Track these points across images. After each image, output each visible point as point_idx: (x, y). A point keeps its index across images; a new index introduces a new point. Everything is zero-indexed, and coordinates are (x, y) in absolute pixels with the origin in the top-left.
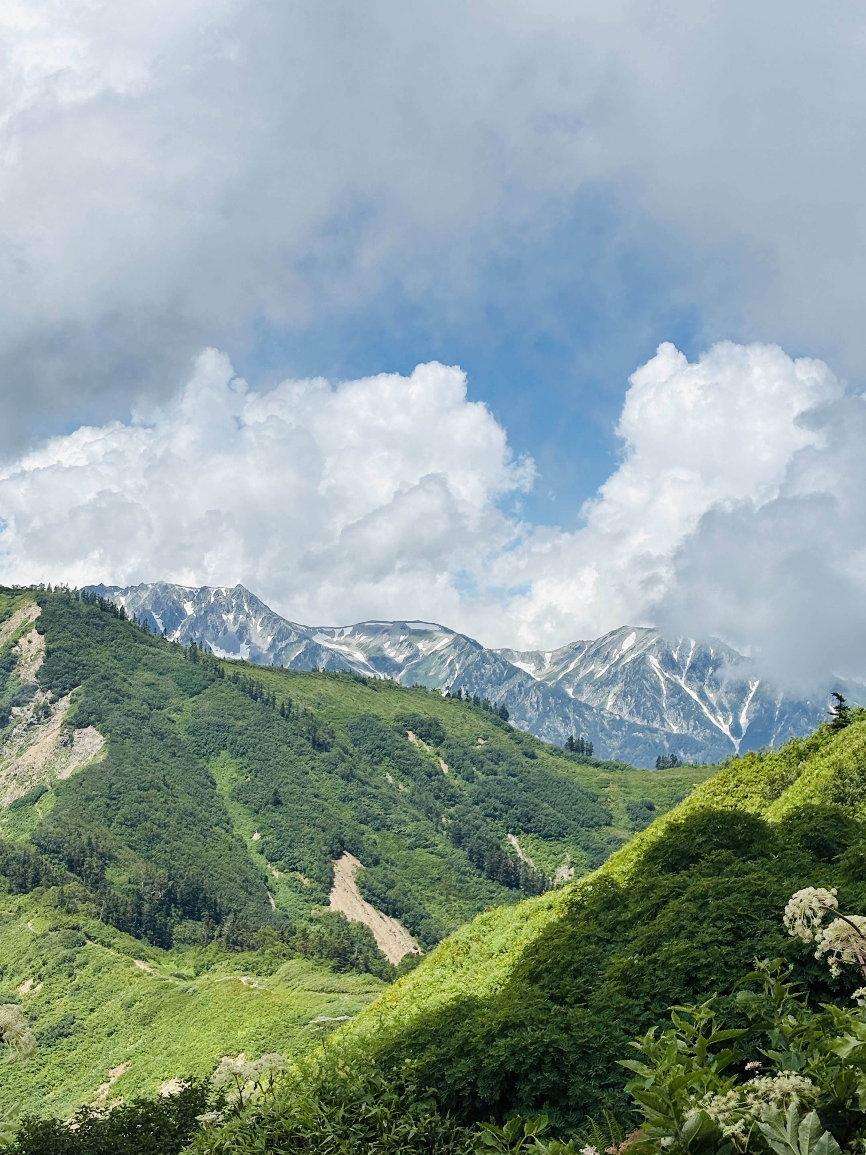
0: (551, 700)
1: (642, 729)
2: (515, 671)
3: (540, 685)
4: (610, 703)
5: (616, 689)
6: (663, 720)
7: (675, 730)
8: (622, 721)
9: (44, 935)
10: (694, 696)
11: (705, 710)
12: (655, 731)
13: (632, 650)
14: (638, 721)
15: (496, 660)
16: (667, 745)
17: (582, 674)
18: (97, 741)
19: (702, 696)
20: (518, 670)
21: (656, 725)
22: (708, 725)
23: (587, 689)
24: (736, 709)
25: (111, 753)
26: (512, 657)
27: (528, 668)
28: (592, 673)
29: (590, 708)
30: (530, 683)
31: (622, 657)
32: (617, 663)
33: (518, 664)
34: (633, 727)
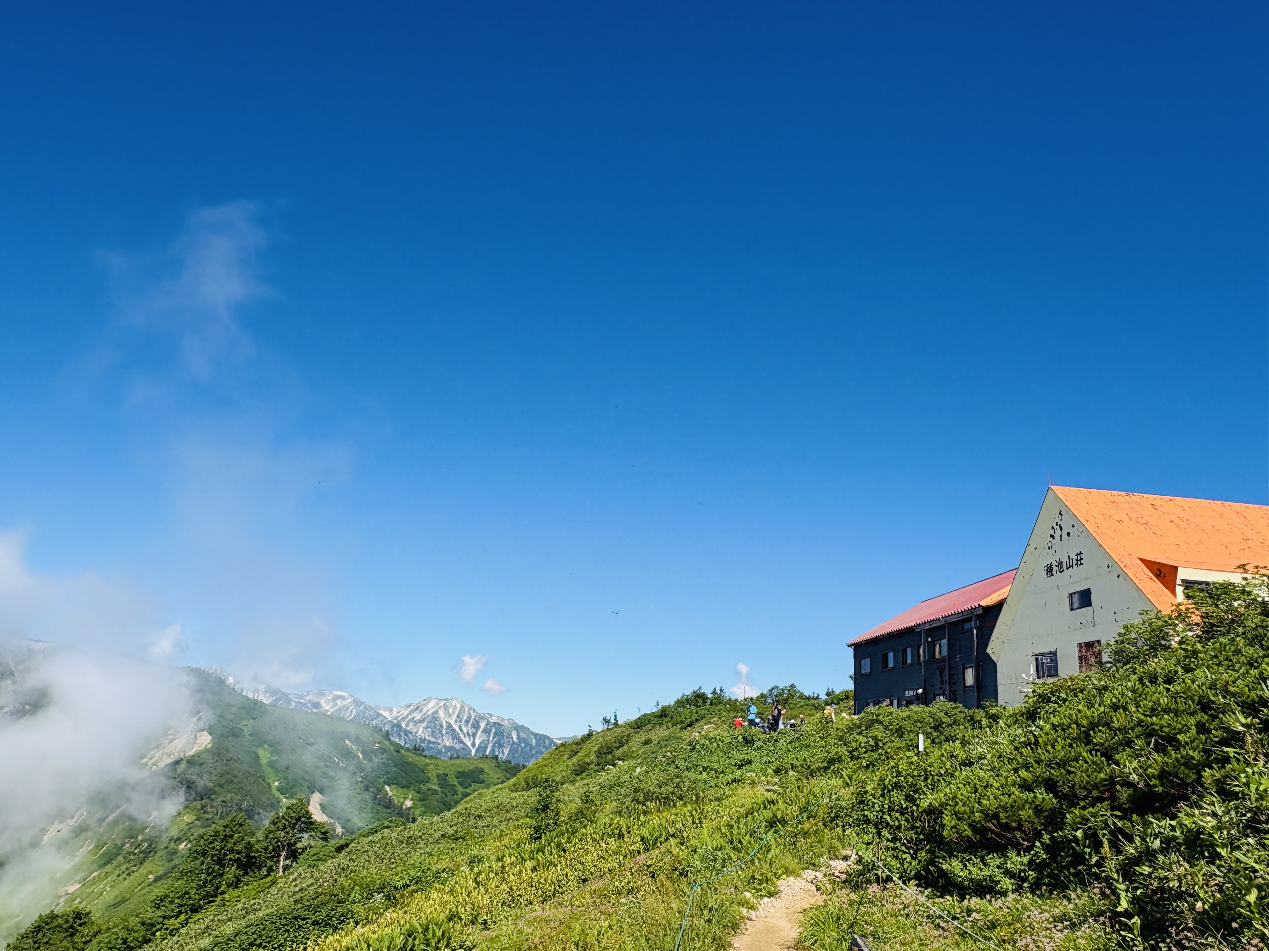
0: (395, 729)
1: (434, 743)
2: (379, 715)
3: (390, 721)
4: (420, 731)
5: (424, 725)
6: (443, 740)
7: (448, 744)
8: (425, 739)
9: (193, 822)
10: (457, 729)
11: (461, 735)
12: (439, 744)
13: (432, 708)
14: (432, 740)
15: (372, 709)
16: (443, 750)
17: (410, 717)
18: (208, 738)
19: (461, 730)
20: (381, 715)
21: (439, 741)
22: (461, 742)
23: (411, 725)
24: (474, 735)
25: (214, 744)
26: (379, 709)
27: (386, 714)
28: (414, 718)
29: (411, 733)
30: (386, 721)
31: (428, 711)
32: (424, 714)
33: (381, 712)
34: (430, 742)
